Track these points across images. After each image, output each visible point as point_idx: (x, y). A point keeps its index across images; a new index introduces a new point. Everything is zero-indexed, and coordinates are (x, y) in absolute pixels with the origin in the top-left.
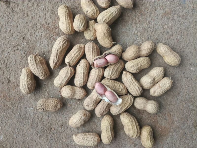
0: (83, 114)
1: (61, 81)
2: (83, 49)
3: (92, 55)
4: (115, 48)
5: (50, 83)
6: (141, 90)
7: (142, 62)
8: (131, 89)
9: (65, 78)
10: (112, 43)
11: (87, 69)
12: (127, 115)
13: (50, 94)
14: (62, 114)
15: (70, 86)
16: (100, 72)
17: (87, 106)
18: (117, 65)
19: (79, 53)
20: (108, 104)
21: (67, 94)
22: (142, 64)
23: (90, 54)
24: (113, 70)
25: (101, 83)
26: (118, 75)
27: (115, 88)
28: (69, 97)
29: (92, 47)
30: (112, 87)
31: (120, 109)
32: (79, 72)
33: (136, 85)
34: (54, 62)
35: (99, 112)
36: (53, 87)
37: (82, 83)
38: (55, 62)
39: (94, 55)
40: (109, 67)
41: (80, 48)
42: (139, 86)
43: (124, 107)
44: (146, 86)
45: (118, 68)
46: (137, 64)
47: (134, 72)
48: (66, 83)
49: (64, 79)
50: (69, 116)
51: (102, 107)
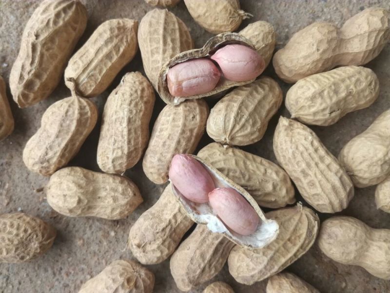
0: (121, 280)
1: (44, 147)
2: (133, 33)
3: (164, 51)
4: (250, 31)
5: (15, 161)
6: (348, 189)
7: (354, 79)
8: (312, 184)
9: (57, 137)
11: (142, 106)
12: (296, 285)
13: (14, 198)
14: (54, 274)
15: (78, 169)
16: (191, 116)
17: (139, 246)
18: (255, 93)
19: (117, 48)
20: (221, 243)
21: (65, 200)
22: (352, 87)
23: (157, 48)
24: (240, 108)
25: (194, 157)
26: (259, 130)
27: (249, 180)
28: (71, 211)
29: (162, 21)
30: (237, 174)
31: (265, 262)
32: (114, 117)
33: (330, 170)
34: (21, 77)
35: (184, 272)
36: (25, 175)
37: (121, 157)
38: (27, 77)
39: (169, 52)
40: (225, 98)
41: (121, 29)
42: (341, 172)
43: (284, 256)
44: (367, 175)
45: (260, 102)
46: (333, 87)
47: (322, 119)
48: (62, 156)
49: (57, 142)
50: (78, 282)
51: (198, 252)
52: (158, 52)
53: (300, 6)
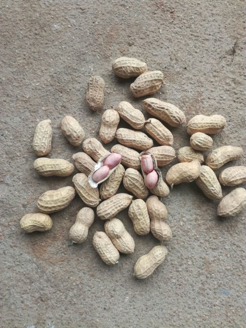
0: (79, 134)
1: (127, 110)
2: (167, 144)
3: (158, 154)
4: (165, 186)
5: (123, 96)
6: (105, 216)
7: (144, 222)
8: (108, 204)
9: (131, 115)
10: (172, 183)
11: (140, 145)
12: (72, 196)
13: (109, 95)
14: (80, 109)
15: (119, 121)
16: (135, 162)
17: (90, 141)
18: (142, 186)
19: (161, 138)
20: (89, 170)
21: (108, 117)
22: (141, 221)
23: (160, 152)
24: (136, 180)
25: (120, 162)
26: (128, 187)
27: (111, 181)
28: (104, 118)
29: (169, 154)
30: (113, 177)
31: (81, 185)
32: (136, 135)
33: (112, 210)
34: (153, 103)
35: (80, 156)
36: (118, 100)
37: (122, 137)
38: (152, 105)
39: (158, 156)
40: (140, 175)
41: (168, 140)
42: (111, 214)
43: (83, 192)
44: (109, 225)
45: (138, 188)
46: (142, 213)
47: (131, 210)
48: (124, 116)
49: (129, 115)
50: (76, 118)
51: (87, 162)
52: (158, 152)
53: (177, 210)
